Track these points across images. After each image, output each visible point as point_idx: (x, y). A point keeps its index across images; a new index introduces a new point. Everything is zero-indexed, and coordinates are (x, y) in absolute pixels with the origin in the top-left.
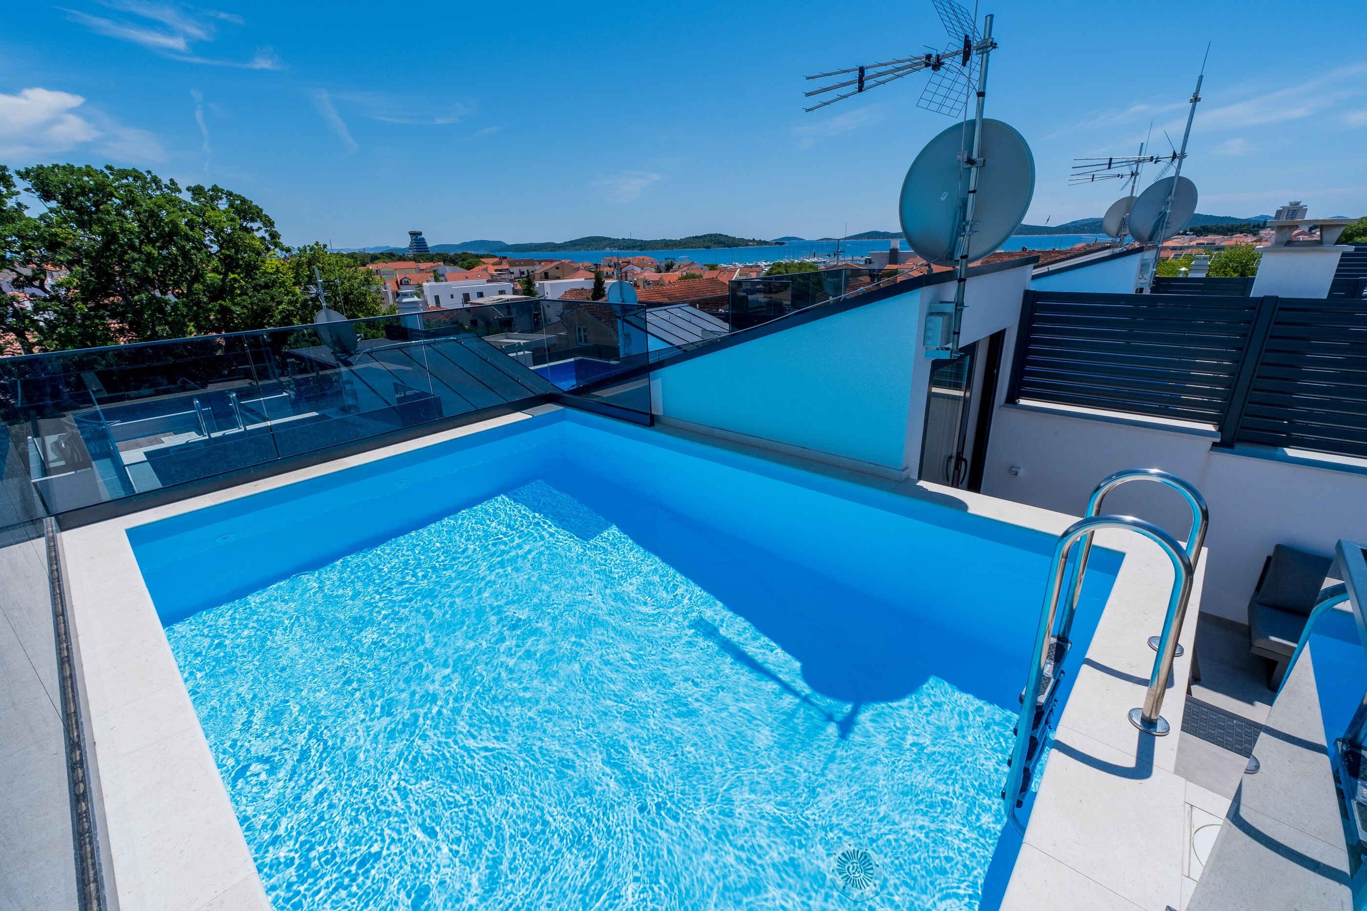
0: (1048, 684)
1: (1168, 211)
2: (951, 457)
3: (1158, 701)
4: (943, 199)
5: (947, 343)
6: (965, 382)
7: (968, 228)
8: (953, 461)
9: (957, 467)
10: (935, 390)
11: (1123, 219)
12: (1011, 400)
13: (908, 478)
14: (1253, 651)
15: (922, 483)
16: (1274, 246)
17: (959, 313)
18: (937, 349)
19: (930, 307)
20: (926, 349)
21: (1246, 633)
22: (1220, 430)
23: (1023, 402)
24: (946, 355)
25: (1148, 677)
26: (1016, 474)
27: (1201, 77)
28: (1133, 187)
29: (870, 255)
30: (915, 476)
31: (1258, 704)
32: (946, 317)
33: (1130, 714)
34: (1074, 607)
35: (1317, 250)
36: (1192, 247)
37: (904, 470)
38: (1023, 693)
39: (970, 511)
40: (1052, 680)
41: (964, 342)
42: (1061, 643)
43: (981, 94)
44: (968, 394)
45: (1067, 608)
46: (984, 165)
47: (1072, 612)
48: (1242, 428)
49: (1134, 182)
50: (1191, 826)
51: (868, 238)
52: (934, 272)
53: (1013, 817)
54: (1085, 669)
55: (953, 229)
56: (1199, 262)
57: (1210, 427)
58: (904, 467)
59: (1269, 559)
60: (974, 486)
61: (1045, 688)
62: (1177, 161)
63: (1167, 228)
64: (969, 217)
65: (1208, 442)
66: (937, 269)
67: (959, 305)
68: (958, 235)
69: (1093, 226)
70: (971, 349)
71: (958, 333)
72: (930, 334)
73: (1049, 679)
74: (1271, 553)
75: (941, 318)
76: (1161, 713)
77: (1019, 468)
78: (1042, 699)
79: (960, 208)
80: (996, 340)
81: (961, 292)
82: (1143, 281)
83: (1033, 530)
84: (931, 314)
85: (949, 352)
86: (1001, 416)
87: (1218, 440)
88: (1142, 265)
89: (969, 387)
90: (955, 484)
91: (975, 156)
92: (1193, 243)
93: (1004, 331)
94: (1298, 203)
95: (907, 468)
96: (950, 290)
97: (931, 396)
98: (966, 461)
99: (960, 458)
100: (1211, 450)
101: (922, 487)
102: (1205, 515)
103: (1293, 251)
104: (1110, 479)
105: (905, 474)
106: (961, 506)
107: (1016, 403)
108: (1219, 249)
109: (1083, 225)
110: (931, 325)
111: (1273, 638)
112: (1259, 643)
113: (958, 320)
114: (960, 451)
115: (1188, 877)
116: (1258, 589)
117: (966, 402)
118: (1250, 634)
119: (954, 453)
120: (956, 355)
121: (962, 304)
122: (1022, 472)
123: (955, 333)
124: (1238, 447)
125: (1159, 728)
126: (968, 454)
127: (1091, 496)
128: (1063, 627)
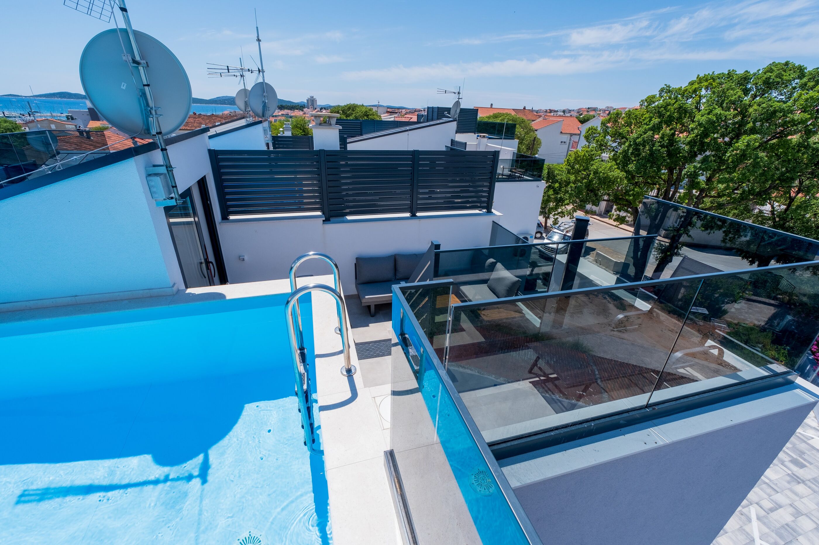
0: (304, 377)
1: (266, 101)
2: (201, 263)
3: (348, 358)
4: (124, 88)
5: (171, 194)
6: (191, 212)
7: (153, 112)
8: (204, 265)
9: (208, 268)
10: (172, 220)
11: (245, 102)
12: (225, 217)
13: (179, 290)
14: (363, 305)
15: (189, 291)
16: (315, 126)
17: (170, 173)
18: (165, 199)
19: (146, 171)
20: (156, 200)
21: (358, 297)
22: (323, 214)
23: (232, 217)
24: (173, 203)
25: (341, 348)
26: (243, 260)
27: (257, 28)
28: (244, 83)
29: (69, 112)
30: (183, 287)
31: (370, 325)
32: (162, 176)
33: (341, 372)
34: (301, 330)
35: (329, 128)
36: (279, 116)
37: (173, 286)
38: (296, 389)
39: (228, 298)
40: (306, 374)
41: (181, 189)
42: (302, 351)
43: (124, 10)
44: (196, 219)
45: (299, 333)
46: (148, 66)
47: (301, 333)
48: (330, 211)
49: (244, 81)
50: (377, 406)
51: (61, 97)
52: (139, 144)
53: (312, 450)
54: (317, 360)
55: (142, 111)
56: (286, 126)
57: (319, 213)
58: (171, 285)
59: (355, 264)
60: (224, 280)
61: (304, 380)
62: (261, 73)
63: (269, 110)
64: (151, 104)
65: (321, 220)
66: (140, 142)
67: (169, 167)
68: (147, 117)
69: (229, 101)
70: (188, 193)
71: (176, 187)
72: (154, 190)
73: (304, 374)
74: (355, 262)
75: (158, 178)
76: (351, 364)
77: (244, 256)
78: (305, 387)
79: (141, 96)
80: (202, 183)
81: (166, 157)
82: (267, 139)
83: (266, 296)
84: (150, 175)
85: (174, 200)
86: (222, 229)
87: (324, 219)
88: (264, 130)
89: (195, 214)
90: (211, 283)
91: (138, 58)
92: (280, 114)
93: (205, 176)
94: (313, 97)
95: (174, 284)
96: (157, 156)
97: (170, 225)
98: (212, 263)
99: (207, 262)
100: (323, 224)
101: (191, 293)
102: (336, 266)
103: (322, 128)
104: (294, 262)
105: (175, 288)
106: (221, 296)
107: (228, 219)
108: (291, 117)
109: (225, 100)
110: (152, 184)
111: (366, 297)
112: (363, 301)
113: (172, 177)
114: (206, 257)
115: (384, 429)
116: (356, 278)
117: (197, 224)
118: (359, 297)
119: (203, 261)
120: (180, 202)
121: (171, 167)
122: (246, 258)
123: (173, 187)
124: (332, 219)
125: (353, 371)
126: (211, 258)
127: (290, 273)
128: (300, 343)
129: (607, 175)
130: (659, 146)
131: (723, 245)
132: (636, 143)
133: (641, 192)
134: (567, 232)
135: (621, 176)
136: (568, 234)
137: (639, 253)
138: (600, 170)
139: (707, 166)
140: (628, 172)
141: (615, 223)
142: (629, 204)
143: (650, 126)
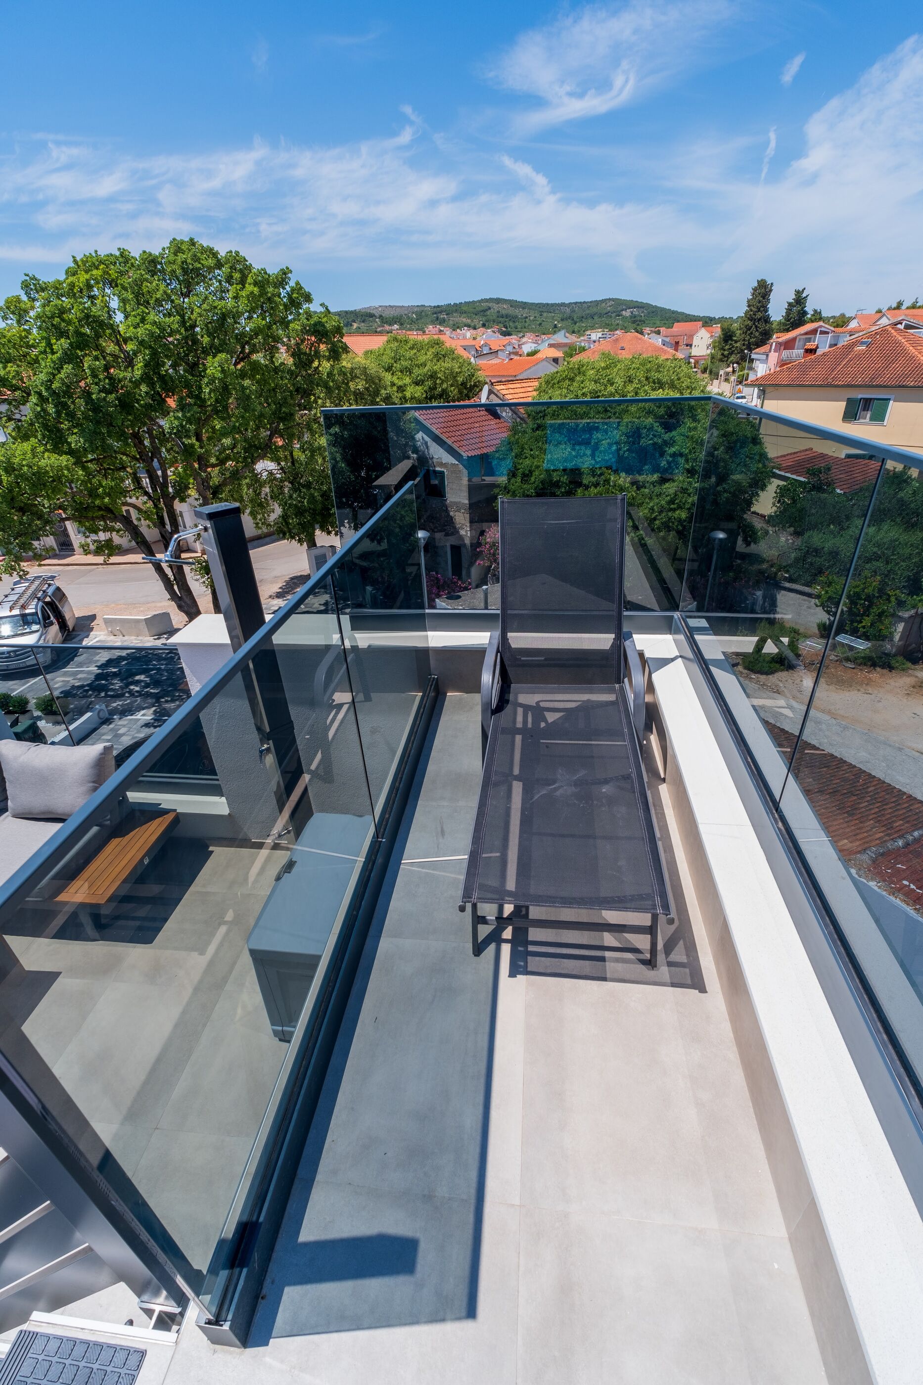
129: (39, 467)
130: (100, 391)
131: (260, 532)
132: (54, 392)
133: (115, 485)
134: (23, 607)
135: (65, 463)
136: (27, 611)
137: (176, 587)
138: (16, 461)
139: (192, 412)
140: (71, 452)
141: (100, 559)
142: (110, 513)
143: (58, 354)
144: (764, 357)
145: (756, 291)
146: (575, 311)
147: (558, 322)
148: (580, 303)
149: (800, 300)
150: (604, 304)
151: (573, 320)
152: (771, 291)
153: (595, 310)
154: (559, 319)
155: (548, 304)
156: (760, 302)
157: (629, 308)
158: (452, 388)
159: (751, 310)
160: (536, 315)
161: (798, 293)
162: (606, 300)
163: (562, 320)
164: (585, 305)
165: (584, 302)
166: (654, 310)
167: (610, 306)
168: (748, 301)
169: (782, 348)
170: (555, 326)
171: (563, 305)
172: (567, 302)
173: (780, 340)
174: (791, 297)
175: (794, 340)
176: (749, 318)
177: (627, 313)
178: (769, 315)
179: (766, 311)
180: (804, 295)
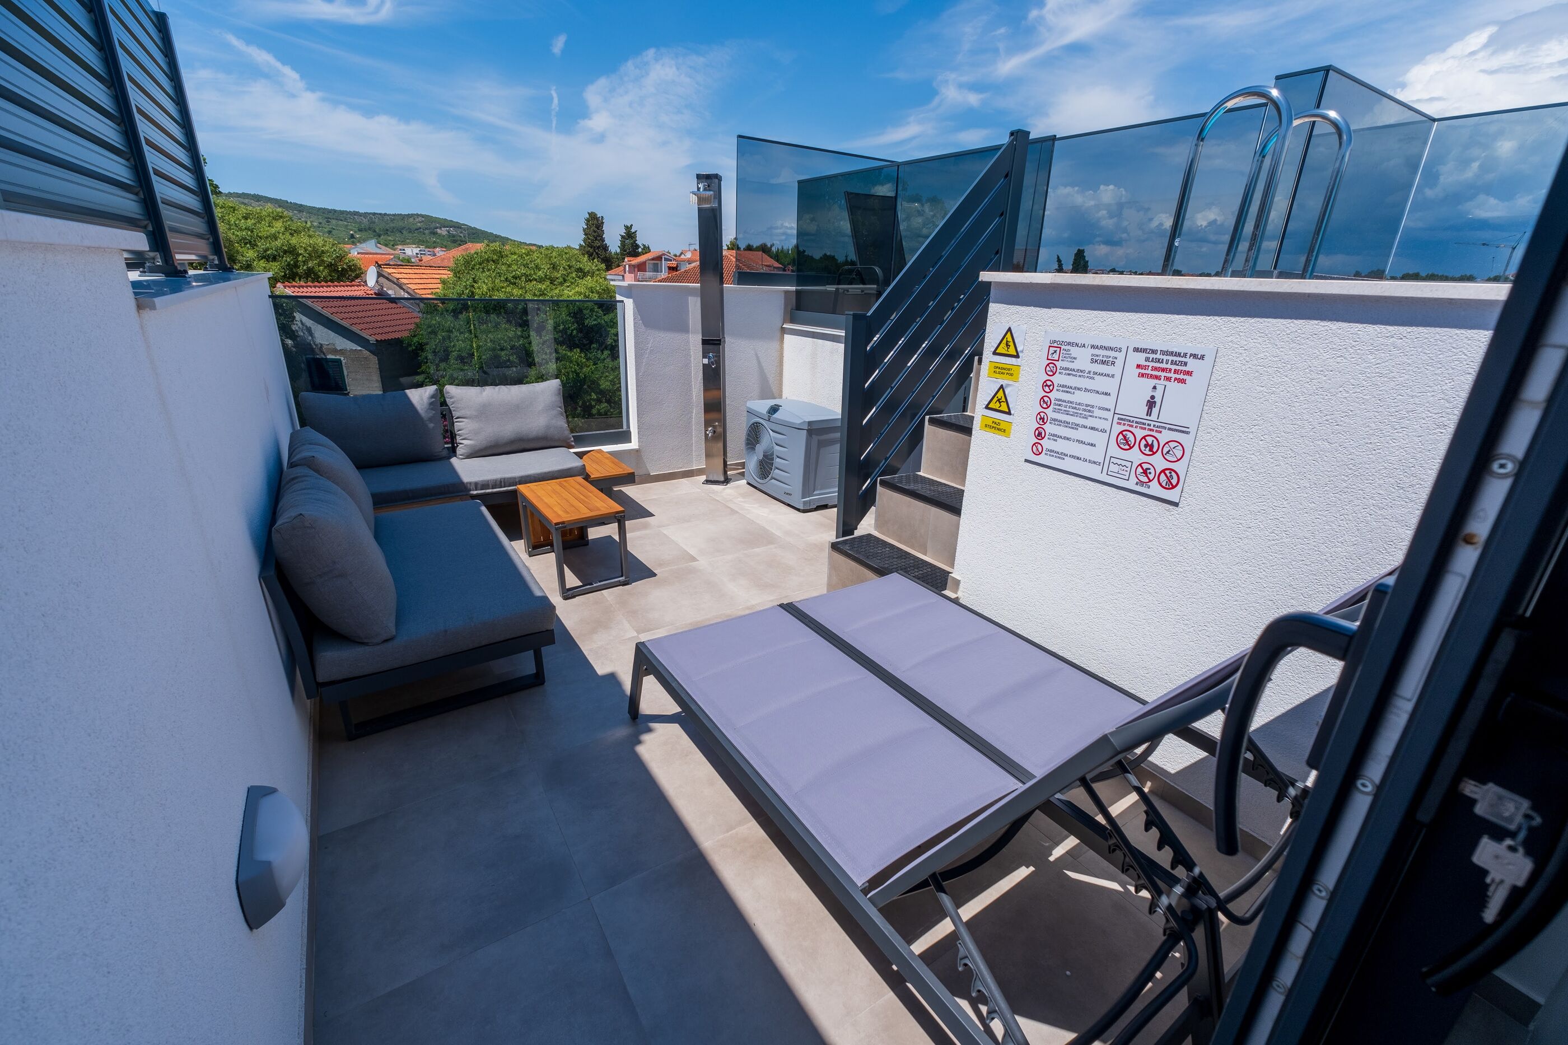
144: (621, 278)
145: (589, 221)
146: (374, 223)
147: (355, 232)
148: (380, 214)
149: (629, 235)
150: (411, 220)
151: (375, 231)
152: (603, 223)
153: (401, 224)
154: (356, 229)
155: (335, 211)
156: (595, 232)
157: (444, 227)
158: (321, 268)
159: (589, 239)
160: (321, 221)
161: (628, 228)
162: (412, 215)
163: (360, 230)
164: (386, 218)
165: (385, 214)
166: (474, 231)
167: (420, 222)
168: (584, 230)
169: (636, 269)
170: (352, 236)
171: (356, 213)
172: (362, 211)
173: (633, 263)
174: (623, 232)
175: (644, 263)
176: (588, 245)
177: (443, 232)
178: (606, 244)
179: (603, 240)
180: (633, 230)
